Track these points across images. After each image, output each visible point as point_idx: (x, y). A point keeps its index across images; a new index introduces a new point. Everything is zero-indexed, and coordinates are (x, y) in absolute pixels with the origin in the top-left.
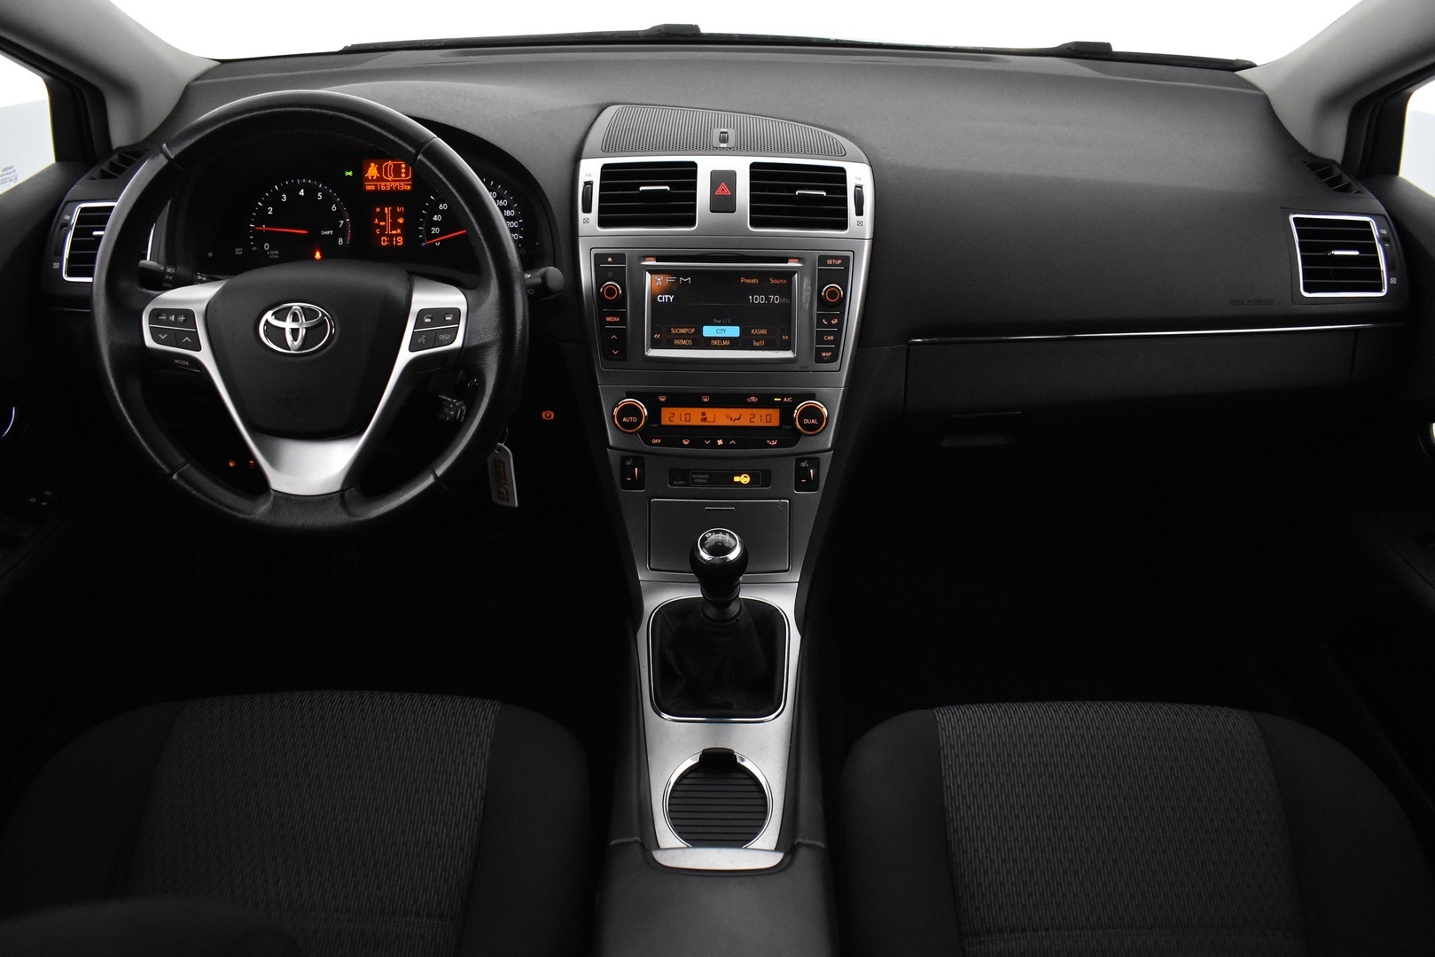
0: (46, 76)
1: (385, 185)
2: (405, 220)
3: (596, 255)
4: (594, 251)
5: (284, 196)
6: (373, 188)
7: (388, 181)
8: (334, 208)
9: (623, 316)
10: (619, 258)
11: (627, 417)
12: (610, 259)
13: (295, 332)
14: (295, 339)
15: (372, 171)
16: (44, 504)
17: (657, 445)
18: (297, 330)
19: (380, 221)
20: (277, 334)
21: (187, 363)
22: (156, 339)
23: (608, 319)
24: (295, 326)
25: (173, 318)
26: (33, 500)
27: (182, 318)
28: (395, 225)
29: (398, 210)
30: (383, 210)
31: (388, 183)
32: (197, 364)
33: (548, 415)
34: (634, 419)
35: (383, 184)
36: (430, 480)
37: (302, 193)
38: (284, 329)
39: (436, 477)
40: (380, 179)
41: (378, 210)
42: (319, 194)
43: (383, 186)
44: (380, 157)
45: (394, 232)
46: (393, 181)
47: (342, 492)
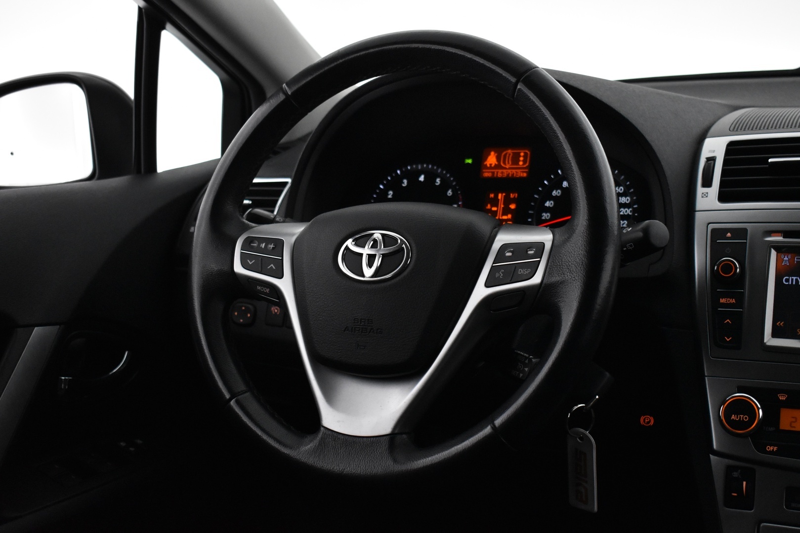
0: (225, 76)
1: (502, 173)
2: (517, 206)
3: (713, 230)
4: (711, 226)
5: (405, 181)
6: (490, 175)
7: (506, 168)
8: (450, 193)
9: (740, 298)
10: (740, 233)
11: (737, 414)
12: (729, 235)
13: (371, 258)
14: (370, 265)
15: (492, 160)
16: (132, 449)
17: (772, 453)
18: (374, 256)
19: (492, 206)
20: (354, 260)
21: (268, 290)
22: (244, 265)
23: (722, 301)
24: (372, 252)
25: (263, 245)
26: (123, 444)
27: (272, 246)
28: (506, 211)
29: (512, 196)
30: (496, 196)
31: (505, 171)
32: (277, 292)
33: (646, 420)
34: (745, 418)
35: (500, 171)
36: (488, 430)
37: (422, 178)
38: (361, 255)
39: (494, 428)
40: (498, 166)
41: (492, 196)
42: (438, 180)
43: (500, 173)
44: (499, 146)
45: (505, 217)
46: (510, 168)
47: (391, 437)
